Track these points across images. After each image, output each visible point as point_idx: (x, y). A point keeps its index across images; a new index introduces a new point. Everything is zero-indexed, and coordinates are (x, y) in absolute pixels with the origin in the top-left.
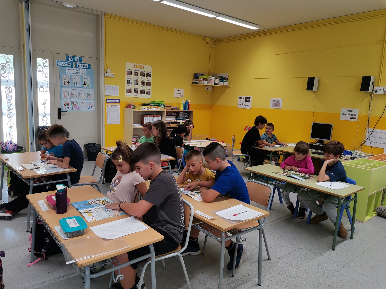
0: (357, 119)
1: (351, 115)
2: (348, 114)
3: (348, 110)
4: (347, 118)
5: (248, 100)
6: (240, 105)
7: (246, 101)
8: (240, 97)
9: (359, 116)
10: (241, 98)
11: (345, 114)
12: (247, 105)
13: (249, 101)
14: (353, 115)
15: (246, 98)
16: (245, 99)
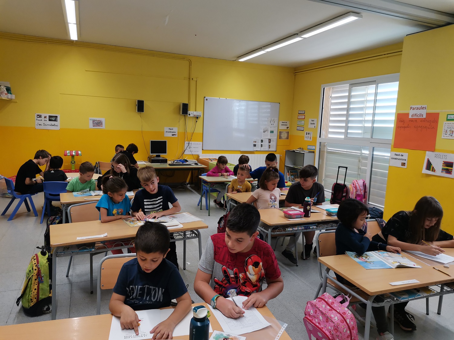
0: (177, 135)
1: (172, 132)
2: (170, 132)
3: (169, 129)
4: (170, 135)
5: (53, 119)
6: (40, 125)
7: (50, 120)
8: (38, 115)
9: (178, 133)
10: (40, 116)
11: (168, 132)
12: (53, 125)
13: (55, 120)
14: (174, 132)
15: (50, 117)
16: (48, 117)
